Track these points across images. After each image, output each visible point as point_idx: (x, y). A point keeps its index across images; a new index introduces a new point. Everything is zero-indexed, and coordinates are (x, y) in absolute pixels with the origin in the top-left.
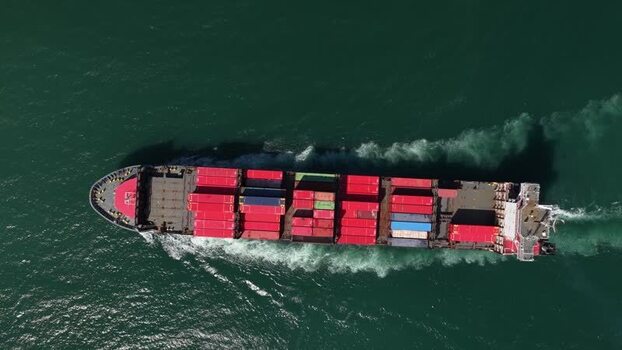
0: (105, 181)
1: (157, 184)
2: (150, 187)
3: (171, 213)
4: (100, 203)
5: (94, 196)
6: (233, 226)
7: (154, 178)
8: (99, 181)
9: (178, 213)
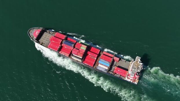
0: (34, 29)
1: (45, 34)
2: (43, 34)
3: (45, 41)
4: (30, 33)
5: (29, 31)
6: (58, 48)
7: (45, 32)
8: (33, 28)
9: (47, 41)
